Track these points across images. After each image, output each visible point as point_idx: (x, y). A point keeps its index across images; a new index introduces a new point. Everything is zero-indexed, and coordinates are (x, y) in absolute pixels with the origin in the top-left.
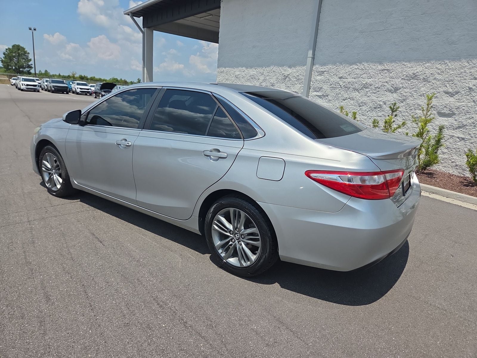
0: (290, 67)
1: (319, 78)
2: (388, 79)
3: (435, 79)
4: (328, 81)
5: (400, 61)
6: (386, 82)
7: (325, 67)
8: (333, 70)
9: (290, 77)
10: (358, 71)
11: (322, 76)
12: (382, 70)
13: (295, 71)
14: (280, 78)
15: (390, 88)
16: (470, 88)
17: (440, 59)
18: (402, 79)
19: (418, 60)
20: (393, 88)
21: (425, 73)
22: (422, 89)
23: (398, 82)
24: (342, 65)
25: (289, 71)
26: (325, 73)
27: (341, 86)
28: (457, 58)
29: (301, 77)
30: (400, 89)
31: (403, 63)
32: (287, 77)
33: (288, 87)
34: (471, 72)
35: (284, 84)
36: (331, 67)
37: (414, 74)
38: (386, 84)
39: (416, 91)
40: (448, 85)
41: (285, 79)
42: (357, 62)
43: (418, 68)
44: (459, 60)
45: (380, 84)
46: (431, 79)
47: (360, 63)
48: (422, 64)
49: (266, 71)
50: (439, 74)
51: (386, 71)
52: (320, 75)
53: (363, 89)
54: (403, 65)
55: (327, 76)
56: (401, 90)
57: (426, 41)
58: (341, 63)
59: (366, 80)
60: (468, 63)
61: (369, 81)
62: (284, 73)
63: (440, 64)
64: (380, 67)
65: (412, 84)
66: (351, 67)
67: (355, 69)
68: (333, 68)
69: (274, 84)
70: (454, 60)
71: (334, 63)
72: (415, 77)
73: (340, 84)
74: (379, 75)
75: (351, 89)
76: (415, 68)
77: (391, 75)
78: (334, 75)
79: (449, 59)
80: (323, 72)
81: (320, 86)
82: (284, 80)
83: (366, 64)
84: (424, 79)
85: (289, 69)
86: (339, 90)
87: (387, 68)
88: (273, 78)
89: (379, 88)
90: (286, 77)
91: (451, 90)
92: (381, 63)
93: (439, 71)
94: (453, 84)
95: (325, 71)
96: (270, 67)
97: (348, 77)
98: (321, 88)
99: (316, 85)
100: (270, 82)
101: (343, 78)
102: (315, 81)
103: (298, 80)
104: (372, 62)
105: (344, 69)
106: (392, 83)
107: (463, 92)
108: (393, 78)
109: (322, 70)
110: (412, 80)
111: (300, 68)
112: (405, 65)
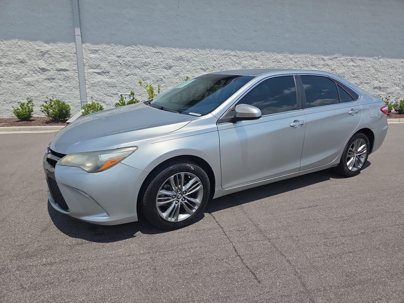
0: (47, 42)
1: (92, 56)
2: (162, 59)
3: (194, 60)
4: (106, 59)
5: (168, 47)
6: (162, 62)
7: (98, 46)
8: (109, 50)
9: (51, 53)
10: (135, 52)
11: (96, 54)
12: (156, 53)
13: (56, 47)
14: (33, 54)
15: (166, 66)
16: (214, 66)
17: (194, 47)
18: (173, 60)
19: (180, 47)
20: (168, 66)
21: (187, 57)
22: (187, 67)
23: (170, 62)
24: (118, 46)
25: (47, 47)
26: (99, 51)
27: (121, 64)
28: (203, 48)
29: (67, 54)
30: (173, 66)
31: (171, 48)
32: (45, 53)
33: (51, 64)
34: (212, 57)
35: (41, 61)
36: (105, 46)
37: (181, 57)
38: (161, 63)
39: (184, 68)
40: (202, 64)
41: (43, 55)
42: (133, 45)
43: (182, 53)
44: (205, 49)
45: (157, 63)
46: (191, 60)
47: (136, 45)
48: (184, 50)
49: (4, 45)
50: (195, 57)
51: (159, 54)
52: (94, 53)
53: (144, 67)
54: (171, 49)
55: (103, 55)
56: (173, 68)
57: (183, 35)
58: (116, 44)
59: (145, 59)
60: (210, 51)
61: (148, 60)
62: (40, 49)
63: (194, 51)
64: (154, 50)
65: (180, 64)
66: (128, 48)
67: (132, 50)
68: (108, 48)
69: (25, 60)
70: (202, 49)
71: (108, 43)
72: (181, 58)
73: (119, 62)
74: (154, 56)
75: (132, 66)
76: (180, 53)
77: (163, 56)
78: (110, 54)
79: (199, 48)
80: (97, 51)
81: (98, 64)
82: (40, 57)
83: (141, 47)
84: (187, 60)
85: (46, 45)
86: (120, 67)
87: (160, 51)
88: (21, 53)
89: (157, 66)
90: (43, 54)
91: (204, 68)
92: (153, 47)
93: (195, 55)
94: (204, 63)
95: (99, 50)
96: (10, 40)
97: (127, 56)
98: (99, 66)
99: (91, 62)
100: (17, 58)
101: (122, 57)
102: (89, 59)
103: (64, 57)
104: (146, 45)
105: (120, 49)
106: (166, 62)
107: (211, 69)
108: (166, 59)
109: (95, 49)
110: (180, 61)
111: (64, 45)
112: (173, 50)
